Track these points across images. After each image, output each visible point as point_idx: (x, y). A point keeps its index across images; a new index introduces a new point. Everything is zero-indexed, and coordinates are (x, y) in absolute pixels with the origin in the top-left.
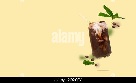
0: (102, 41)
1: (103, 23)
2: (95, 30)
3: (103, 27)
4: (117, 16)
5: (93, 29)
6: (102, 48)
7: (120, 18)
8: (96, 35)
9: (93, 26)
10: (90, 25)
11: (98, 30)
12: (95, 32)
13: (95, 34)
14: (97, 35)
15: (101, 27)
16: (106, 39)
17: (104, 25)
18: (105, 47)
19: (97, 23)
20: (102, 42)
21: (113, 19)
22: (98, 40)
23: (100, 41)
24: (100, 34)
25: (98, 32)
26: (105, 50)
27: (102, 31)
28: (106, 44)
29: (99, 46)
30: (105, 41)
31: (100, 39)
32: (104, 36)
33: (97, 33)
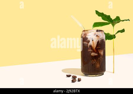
0: (96, 54)
1: (101, 32)
2: (89, 39)
3: (100, 38)
4: (118, 20)
5: (87, 38)
6: (95, 63)
7: (123, 21)
8: (89, 46)
9: (88, 34)
10: (84, 32)
11: (93, 40)
12: (89, 42)
13: (88, 44)
14: (91, 46)
15: (97, 37)
16: (102, 53)
17: (102, 35)
18: (98, 63)
19: (93, 32)
20: (95, 56)
21: (113, 25)
22: (91, 52)
23: (93, 54)
24: (94, 46)
25: (93, 42)
26: (97, 67)
27: (98, 42)
28: (100, 60)
29: (91, 60)
30: (99, 55)
31: (94, 51)
32: (99, 49)
33: (91, 43)
